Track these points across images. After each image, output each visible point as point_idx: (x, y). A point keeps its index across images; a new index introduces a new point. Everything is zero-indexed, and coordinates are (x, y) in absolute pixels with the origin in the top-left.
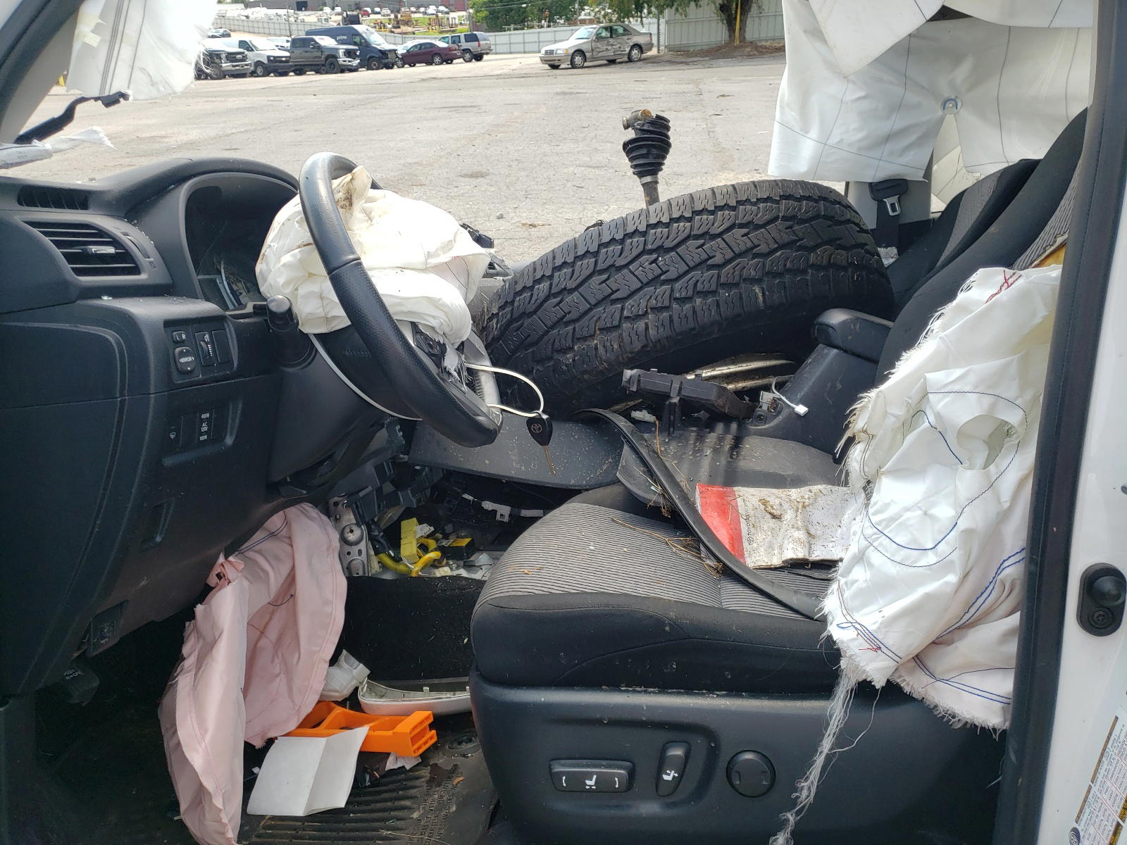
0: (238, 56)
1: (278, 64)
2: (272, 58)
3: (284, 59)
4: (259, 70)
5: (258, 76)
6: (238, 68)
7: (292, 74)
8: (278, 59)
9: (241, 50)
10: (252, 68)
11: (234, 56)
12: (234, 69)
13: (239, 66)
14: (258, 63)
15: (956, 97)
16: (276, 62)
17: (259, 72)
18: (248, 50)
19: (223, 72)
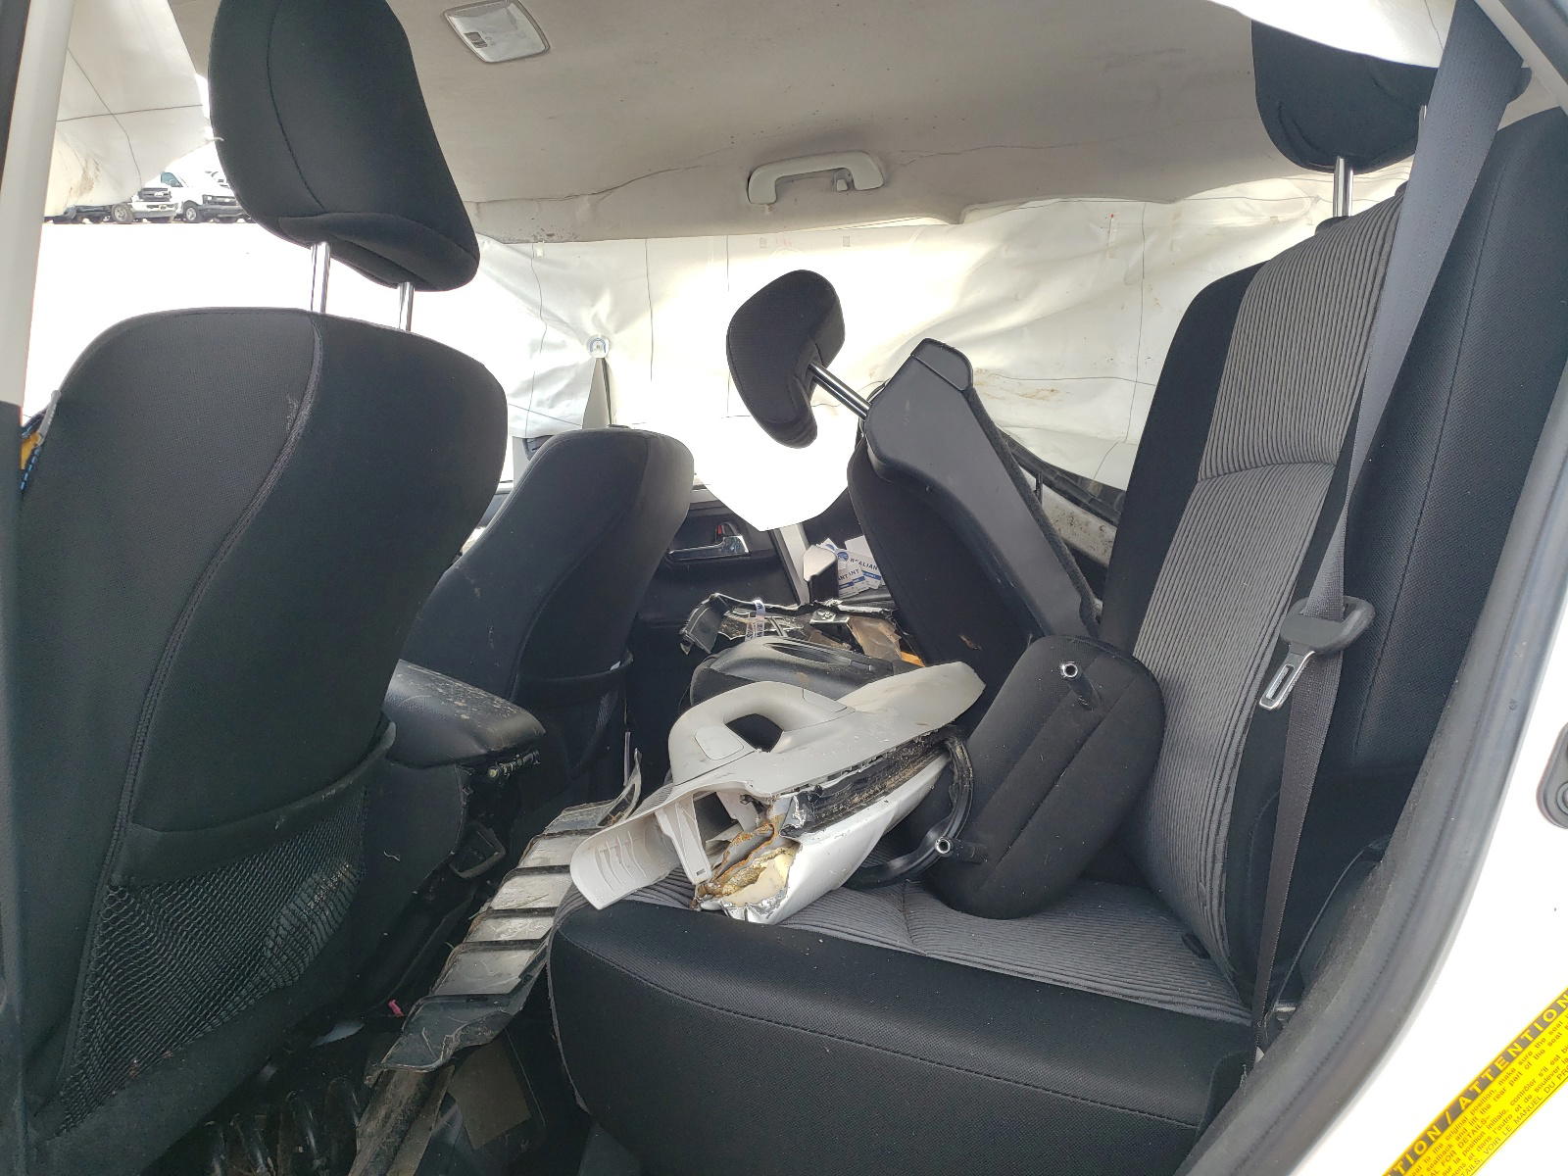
0: (161, 194)
1: (218, 206)
2: (210, 198)
3: (227, 200)
4: (191, 214)
5: (187, 222)
6: (155, 209)
7: (241, 220)
8: (219, 199)
9: (164, 186)
10: (179, 211)
11: (151, 192)
12: (149, 210)
13: (160, 208)
14: (188, 204)
15: (604, 337)
16: (216, 203)
17: (189, 216)
18: (173, 186)
19: (134, 213)
